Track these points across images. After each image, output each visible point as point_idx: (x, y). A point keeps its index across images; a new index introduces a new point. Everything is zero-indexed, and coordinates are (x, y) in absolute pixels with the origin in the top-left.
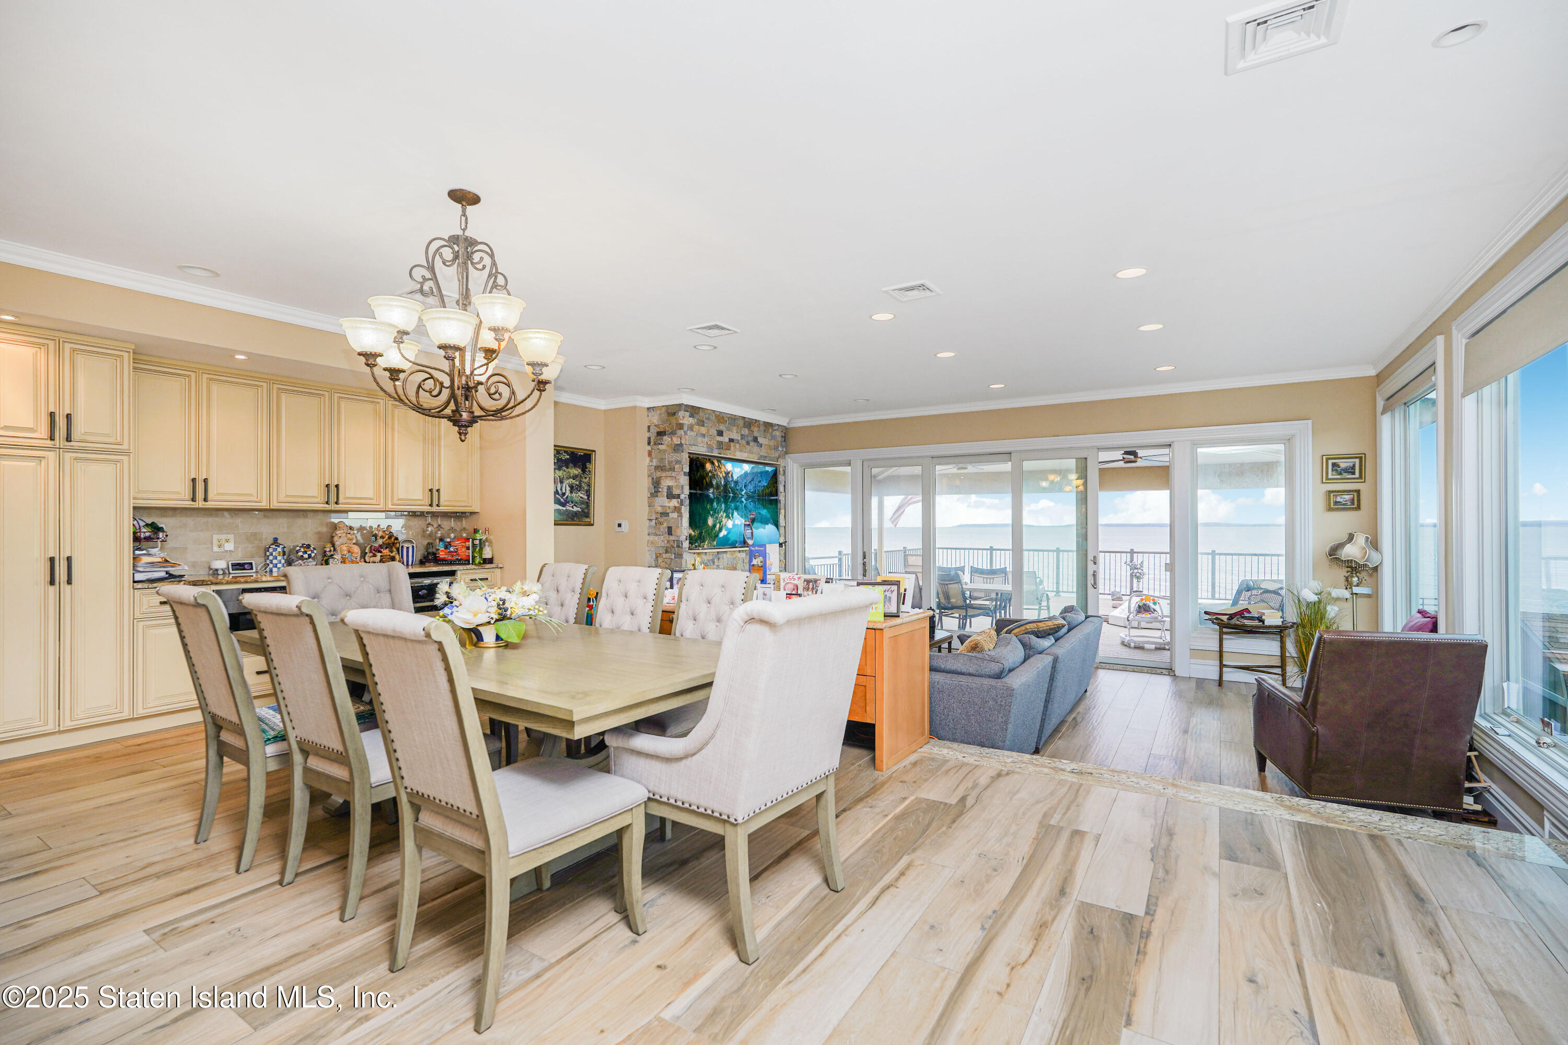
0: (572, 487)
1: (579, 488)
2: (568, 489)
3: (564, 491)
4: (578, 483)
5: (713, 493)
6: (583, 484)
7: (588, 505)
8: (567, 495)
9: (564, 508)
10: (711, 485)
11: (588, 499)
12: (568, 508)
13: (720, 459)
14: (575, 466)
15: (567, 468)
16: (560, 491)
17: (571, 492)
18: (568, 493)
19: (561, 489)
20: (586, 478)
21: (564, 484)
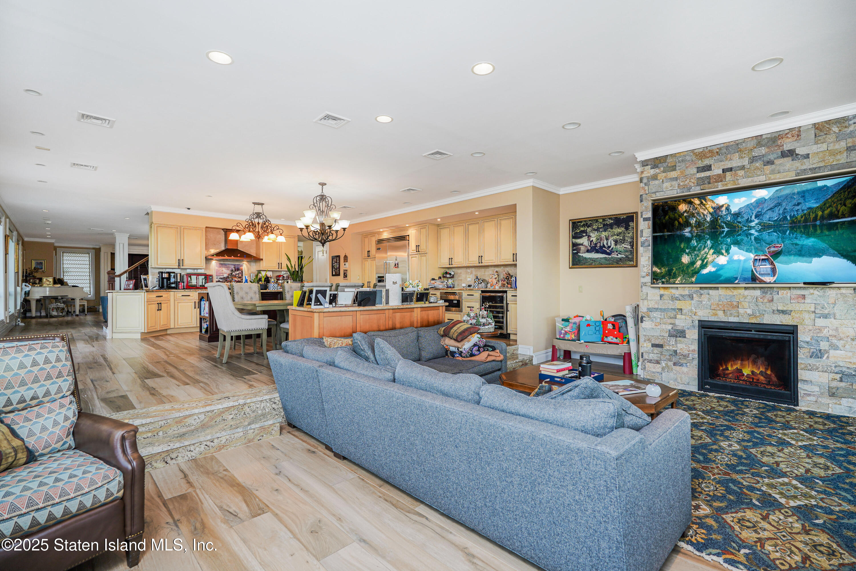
0: (616, 242)
1: (623, 241)
2: (613, 243)
3: (609, 245)
4: (621, 238)
5: (690, 232)
6: (626, 238)
7: (632, 252)
8: (612, 247)
9: (610, 256)
10: (687, 224)
11: (632, 248)
12: (613, 256)
13: (702, 196)
14: (618, 226)
15: (612, 229)
16: (606, 245)
17: (616, 245)
18: (613, 246)
19: (607, 244)
20: (629, 233)
21: (609, 241)
